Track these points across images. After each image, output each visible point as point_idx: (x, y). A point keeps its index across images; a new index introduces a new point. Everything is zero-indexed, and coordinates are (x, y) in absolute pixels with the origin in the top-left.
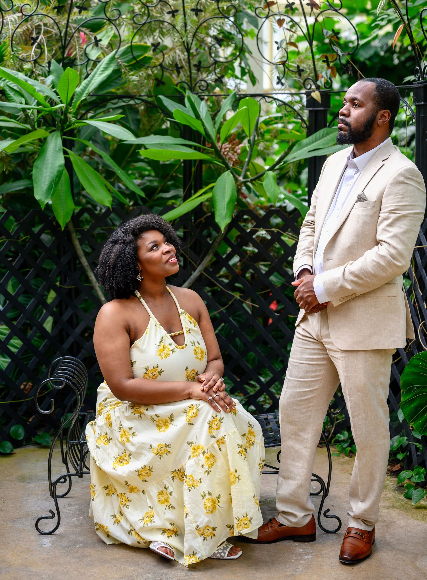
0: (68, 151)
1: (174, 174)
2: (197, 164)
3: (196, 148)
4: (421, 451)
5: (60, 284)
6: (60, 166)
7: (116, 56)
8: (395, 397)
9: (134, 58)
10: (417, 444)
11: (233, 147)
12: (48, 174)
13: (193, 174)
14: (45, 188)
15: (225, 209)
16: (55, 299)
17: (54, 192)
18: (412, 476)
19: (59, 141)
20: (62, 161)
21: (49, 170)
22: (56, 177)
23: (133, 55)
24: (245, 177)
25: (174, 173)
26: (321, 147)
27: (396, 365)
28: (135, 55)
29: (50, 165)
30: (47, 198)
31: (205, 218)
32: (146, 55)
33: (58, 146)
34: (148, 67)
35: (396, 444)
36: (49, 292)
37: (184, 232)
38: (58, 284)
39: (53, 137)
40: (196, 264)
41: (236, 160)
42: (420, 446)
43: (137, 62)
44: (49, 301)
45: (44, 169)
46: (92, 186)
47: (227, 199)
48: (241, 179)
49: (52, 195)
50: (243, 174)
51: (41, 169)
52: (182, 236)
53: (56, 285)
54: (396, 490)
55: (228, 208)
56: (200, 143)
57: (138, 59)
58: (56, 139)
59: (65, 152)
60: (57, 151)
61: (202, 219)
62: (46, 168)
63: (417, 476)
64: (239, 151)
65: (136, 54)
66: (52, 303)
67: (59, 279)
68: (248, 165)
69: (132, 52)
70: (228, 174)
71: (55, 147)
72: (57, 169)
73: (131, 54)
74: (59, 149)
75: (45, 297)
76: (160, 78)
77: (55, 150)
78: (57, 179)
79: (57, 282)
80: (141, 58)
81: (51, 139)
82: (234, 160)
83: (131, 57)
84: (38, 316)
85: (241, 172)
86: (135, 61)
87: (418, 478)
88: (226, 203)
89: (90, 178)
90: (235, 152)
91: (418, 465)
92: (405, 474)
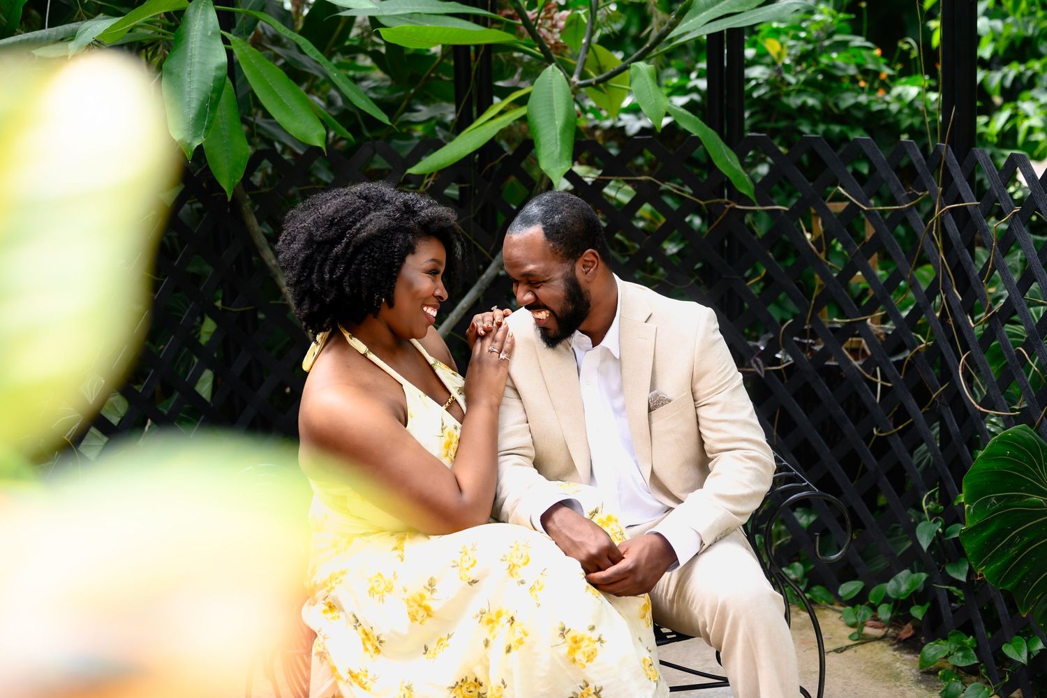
0: (229, 36)
1: (433, 75)
2: (481, 53)
3: (476, 19)
4: (962, 601)
5: (223, 303)
6: (219, 68)
8: (899, 496)
10: (953, 588)
11: (548, 16)
12: (194, 86)
13: (473, 73)
14: (191, 116)
15: (559, 143)
16: (214, 335)
17: (210, 122)
18: (950, 654)
19: (213, 17)
20: (223, 58)
21: (195, 78)
22: (213, 92)
24: (583, 76)
25: (432, 72)
26: (736, 11)
27: (901, 437)
29: (197, 67)
30: (195, 136)
31: (502, 161)
33: (212, 26)
35: (904, 588)
36: (202, 321)
37: (461, 190)
38: (219, 304)
39: (197, 7)
40: (487, 251)
41: (556, 43)
42: (960, 592)
44: (204, 339)
45: (186, 75)
46: (283, 106)
47: (559, 122)
48: (575, 79)
49: (207, 129)
50: (577, 70)
51: (179, 76)
52: (457, 198)
53: (217, 307)
54: (920, 682)
55: (562, 141)
56: (485, 8)
58: (205, 13)
59: (226, 41)
60: (210, 38)
61: (497, 162)
62: (190, 74)
63: (960, 654)
64: (562, 24)
66: (208, 343)
67: (220, 294)
68: (587, 52)
70: (553, 69)
71: (205, 28)
72: (214, 74)
74: (214, 33)
75: (193, 331)
77: (204, 35)
78: (214, 96)
79: (216, 300)
81: (195, 11)
82: (552, 42)
84: (182, 370)
85: (575, 65)
87: (964, 657)
88: (558, 131)
89: (276, 90)
90: (554, 26)
91: (957, 629)
92: (934, 650)
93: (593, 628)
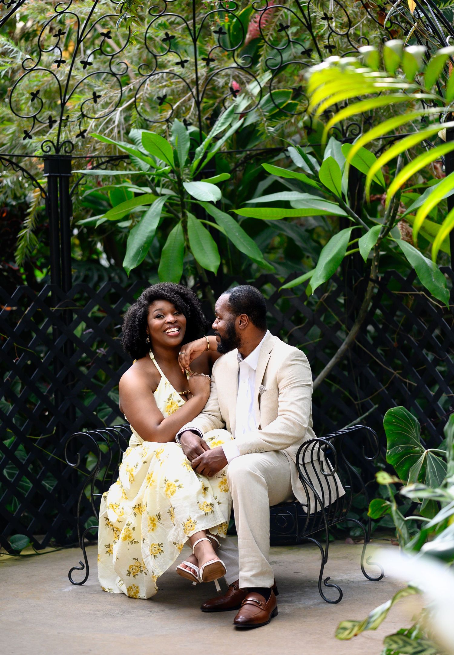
6: (151, 231)
7: (259, 106)
9: (277, 106)
12: (138, 241)
14: (132, 255)
22: (145, 244)
23: (274, 103)
28: (276, 103)
29: (142, 231)
30: (131, 265)
32: (290, 101)
33: (157, 210)
34: (293, 115)
43: (281, 110)
55: (325, 267)
57: (281, 107)
58: (159, 203)
62: (138, 235)
65: (278, 101)
69: (273, 100)
72: (147, 235)
73: (272, 103)
74: (157, 215)
76: (309, 125)
80: (284, 105)
83: (273, 105)
86: (278, 110)
93: (177, 481)
